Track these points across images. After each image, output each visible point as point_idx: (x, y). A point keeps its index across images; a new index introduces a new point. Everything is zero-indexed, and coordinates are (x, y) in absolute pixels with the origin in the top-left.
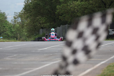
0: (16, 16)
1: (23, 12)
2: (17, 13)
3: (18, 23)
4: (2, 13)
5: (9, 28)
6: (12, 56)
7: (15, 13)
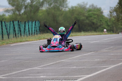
0: (112, 10)
1: (118, 7)
2: (112, 8)
3: (114, 17)
4: (98, 8)
5: (106, 22)
6: (109, 48)
7: (110, 7)
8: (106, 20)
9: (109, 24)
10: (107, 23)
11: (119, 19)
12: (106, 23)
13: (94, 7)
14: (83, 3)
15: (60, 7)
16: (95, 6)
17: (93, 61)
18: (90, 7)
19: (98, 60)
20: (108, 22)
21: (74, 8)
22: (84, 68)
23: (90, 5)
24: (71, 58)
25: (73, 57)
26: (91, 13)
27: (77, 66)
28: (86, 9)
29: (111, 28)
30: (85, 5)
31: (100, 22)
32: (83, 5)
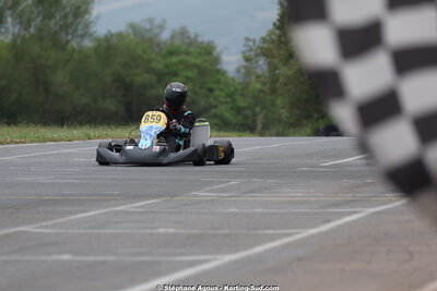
0: (251, 50)
1: (274, 37)
2: (254, 41)
3: (258, 77)
4: (203, 42)
5: (228, 96)
6: (223, 185)
7: (247, 39)
8: (232, 89)
9: (242, 103)
10: (235, 100)
11: (278, 86)
12: (228, 100)
13: (187, 40)
14: (150, 21)
15: (63, 35)
16: (192, 35)
17: (151, 234)
18: (173, 37)
19: (171, 230)
20: (237, 97)
21: (115, 40)
22: (105, 262)
23: (174, 31)
24: (61, 220)
25: (72, 217)
26: (174, 59)
27: (76, 253)
28: (158, 45)
29: (246, 117)
30: (156, 31)
31: (207, 96)
32: (147, 31)
